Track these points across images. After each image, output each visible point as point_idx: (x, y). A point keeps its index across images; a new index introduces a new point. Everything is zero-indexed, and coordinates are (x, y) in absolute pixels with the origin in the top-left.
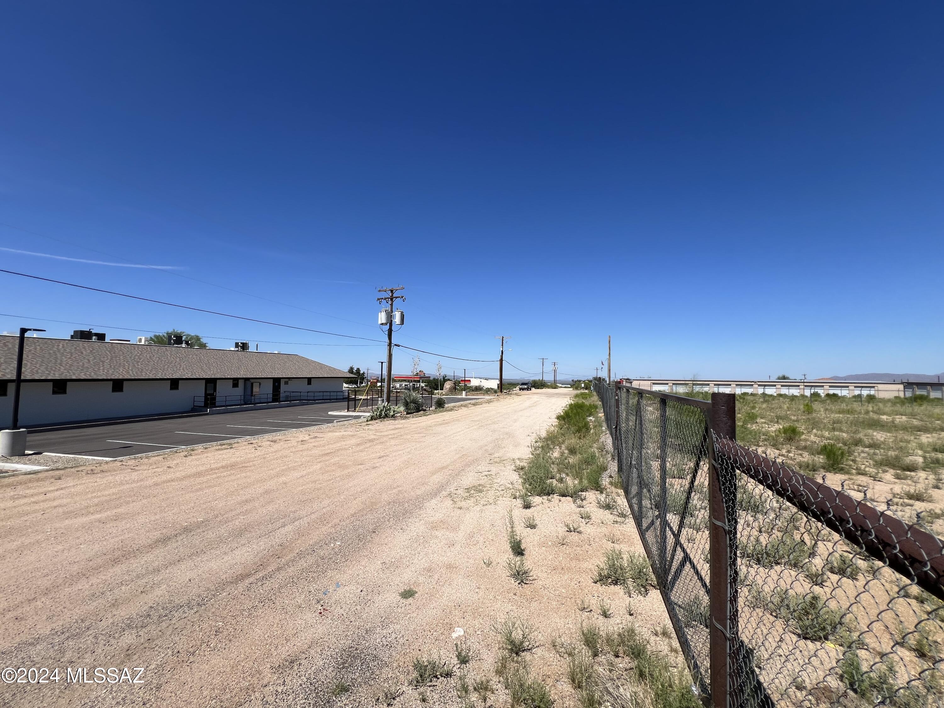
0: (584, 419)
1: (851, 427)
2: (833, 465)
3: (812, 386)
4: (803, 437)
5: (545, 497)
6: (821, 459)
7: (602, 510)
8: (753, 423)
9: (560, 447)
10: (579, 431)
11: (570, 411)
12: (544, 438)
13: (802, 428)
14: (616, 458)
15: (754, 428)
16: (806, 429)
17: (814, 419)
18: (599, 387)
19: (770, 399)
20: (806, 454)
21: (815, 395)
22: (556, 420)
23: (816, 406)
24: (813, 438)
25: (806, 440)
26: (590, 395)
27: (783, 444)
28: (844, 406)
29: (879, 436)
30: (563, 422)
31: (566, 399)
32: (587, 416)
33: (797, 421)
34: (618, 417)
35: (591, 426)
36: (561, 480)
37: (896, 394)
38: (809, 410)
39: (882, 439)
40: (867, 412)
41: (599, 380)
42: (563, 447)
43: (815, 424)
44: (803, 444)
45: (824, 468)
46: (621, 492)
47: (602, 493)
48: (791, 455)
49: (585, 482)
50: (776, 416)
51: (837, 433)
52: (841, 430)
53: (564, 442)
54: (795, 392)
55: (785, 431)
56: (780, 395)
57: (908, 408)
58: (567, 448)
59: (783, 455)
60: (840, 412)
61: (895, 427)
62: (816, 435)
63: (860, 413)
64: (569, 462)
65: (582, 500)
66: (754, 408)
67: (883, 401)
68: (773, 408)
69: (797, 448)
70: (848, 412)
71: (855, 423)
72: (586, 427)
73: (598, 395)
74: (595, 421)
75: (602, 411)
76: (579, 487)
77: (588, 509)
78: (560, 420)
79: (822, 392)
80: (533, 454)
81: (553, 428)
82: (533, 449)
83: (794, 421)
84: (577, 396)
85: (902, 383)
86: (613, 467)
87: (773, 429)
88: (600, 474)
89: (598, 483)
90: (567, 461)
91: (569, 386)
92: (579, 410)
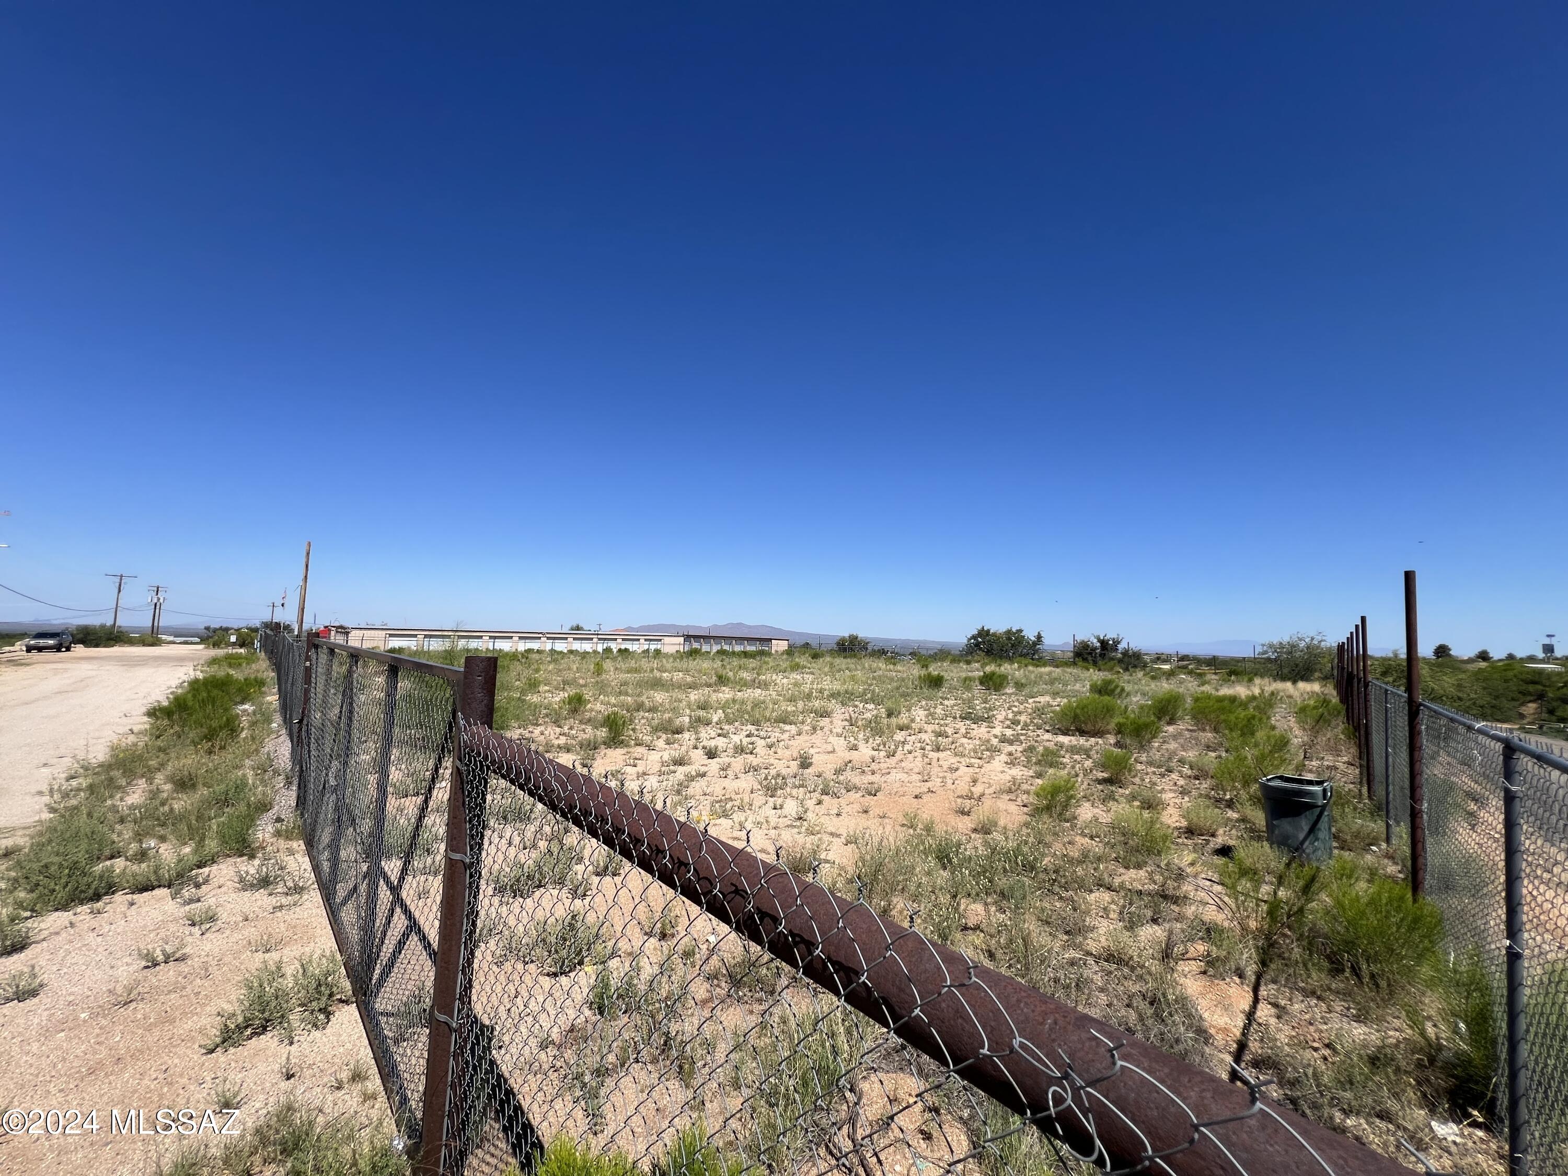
0: (226, 710)
1: (636, 688)
2: (614, 738)
3: (605, 639)
4: (589, 706)
5: (85, 909)
6: (603, 733)
7: (248, 894)
8: (535, 693)
9: (150, 781)
10: (210, 736)
11: (190, 696)
12: (101, 765)
13: (588, 695)
14: (296, 782)
15: (535, 699)
16: (594, 695)
17: (602, 681)
18: (274, 642)
19: (560, 657)
20: (589, 729)
21: (608, 650)
22: (146, 719)
23: (608, 665)
24: (598, 707)
25: (592, 710)
26: (250, 659)
27: (566, 719)
28: (633, 664)
29: (659, 697)
30: (166, 722)
31: (184, 670)
32: (236, 704)
33: (585, 686)
34: (307, 700)
35: (245, 724)
36: (142, 855)
37: (677, 648)
38: (599, 670)
39: (660, 701)
40: (652, 670)
41: (276, 627)
42: (159, 778)
43: (602, 688)
44: (587, 715)
45: (605, 743)
46: (299, 845)
47: (252, 857)
48: (574, 732)
49: (212, 845)
50: (563, 681)
51: (622, 698)
52: (627, 694)
53: (162, 765)
54: (587, 647)
55: (570, 700)
56: (571, 652)
57: (684, 664)
58: (170, 779)
59: (564, 734)
60: (628, 672)
61: (673, 685)
62: (602, 703)
63: (646, 671)
64: (172, 810)
65: (198, 886)
66: (537, 671)
67: (667, 656)
68: (560, 670)
69: (581, 722)
70: (636, 671)
71: (639, 684)
72: (232, 727)
73: (270, 659)
74: (254, 713)
75: (276, 690)
76: (194, 860)
77: (212, 901)
78: (157, 718)
79: (614, 646)
80: (52, 810)
81: (132, 739)
82: (57, 796)
83: (582, 686)
84: (214, 661)
85: (683, 636)
86: (286, 799)
87: (557, 699)
88: (252, 820)
89: (244, 840)
90: (166, 808)
91: (197, 640)
92: (215, 692)
